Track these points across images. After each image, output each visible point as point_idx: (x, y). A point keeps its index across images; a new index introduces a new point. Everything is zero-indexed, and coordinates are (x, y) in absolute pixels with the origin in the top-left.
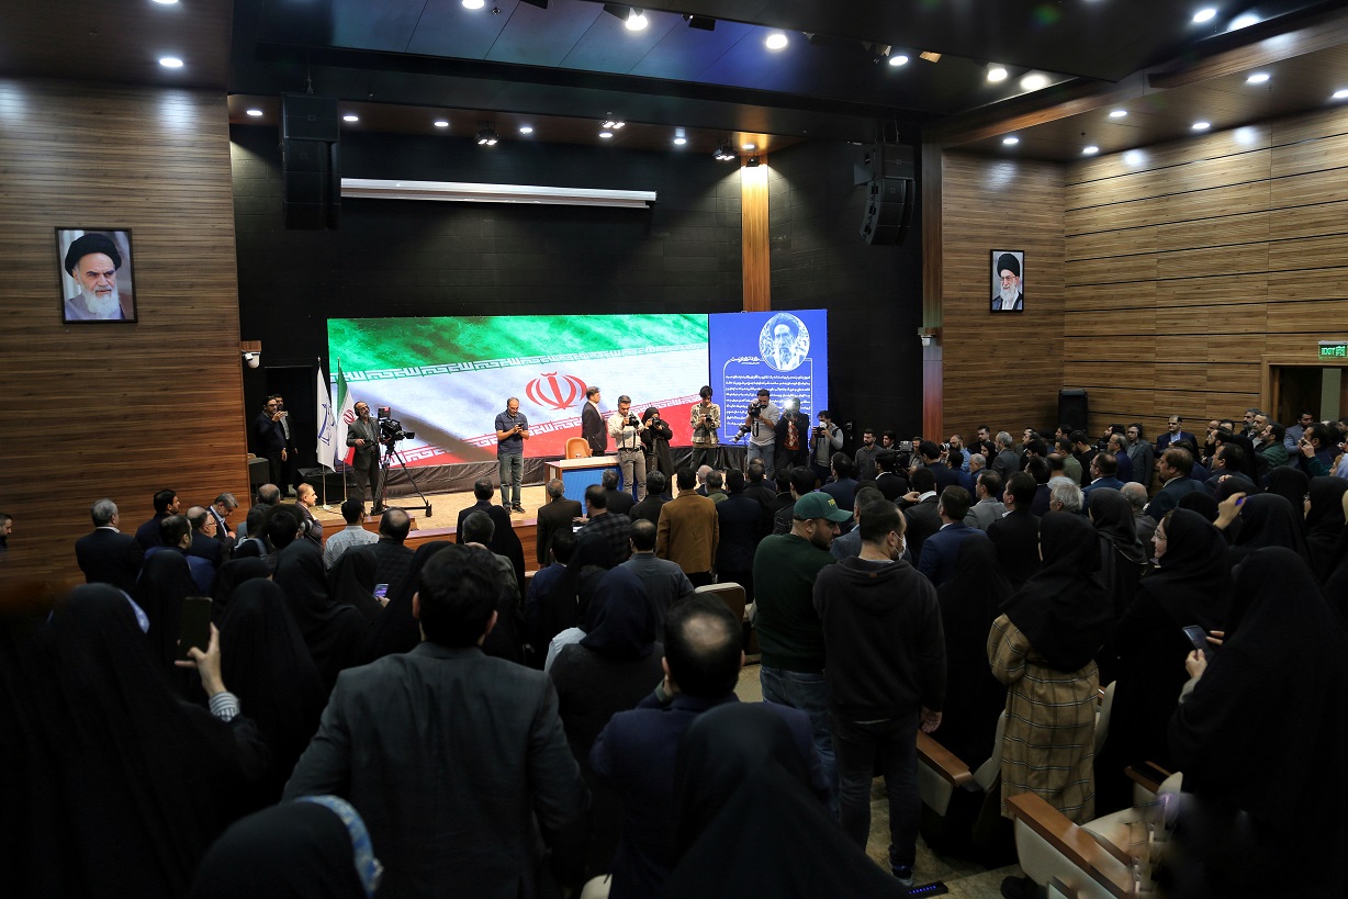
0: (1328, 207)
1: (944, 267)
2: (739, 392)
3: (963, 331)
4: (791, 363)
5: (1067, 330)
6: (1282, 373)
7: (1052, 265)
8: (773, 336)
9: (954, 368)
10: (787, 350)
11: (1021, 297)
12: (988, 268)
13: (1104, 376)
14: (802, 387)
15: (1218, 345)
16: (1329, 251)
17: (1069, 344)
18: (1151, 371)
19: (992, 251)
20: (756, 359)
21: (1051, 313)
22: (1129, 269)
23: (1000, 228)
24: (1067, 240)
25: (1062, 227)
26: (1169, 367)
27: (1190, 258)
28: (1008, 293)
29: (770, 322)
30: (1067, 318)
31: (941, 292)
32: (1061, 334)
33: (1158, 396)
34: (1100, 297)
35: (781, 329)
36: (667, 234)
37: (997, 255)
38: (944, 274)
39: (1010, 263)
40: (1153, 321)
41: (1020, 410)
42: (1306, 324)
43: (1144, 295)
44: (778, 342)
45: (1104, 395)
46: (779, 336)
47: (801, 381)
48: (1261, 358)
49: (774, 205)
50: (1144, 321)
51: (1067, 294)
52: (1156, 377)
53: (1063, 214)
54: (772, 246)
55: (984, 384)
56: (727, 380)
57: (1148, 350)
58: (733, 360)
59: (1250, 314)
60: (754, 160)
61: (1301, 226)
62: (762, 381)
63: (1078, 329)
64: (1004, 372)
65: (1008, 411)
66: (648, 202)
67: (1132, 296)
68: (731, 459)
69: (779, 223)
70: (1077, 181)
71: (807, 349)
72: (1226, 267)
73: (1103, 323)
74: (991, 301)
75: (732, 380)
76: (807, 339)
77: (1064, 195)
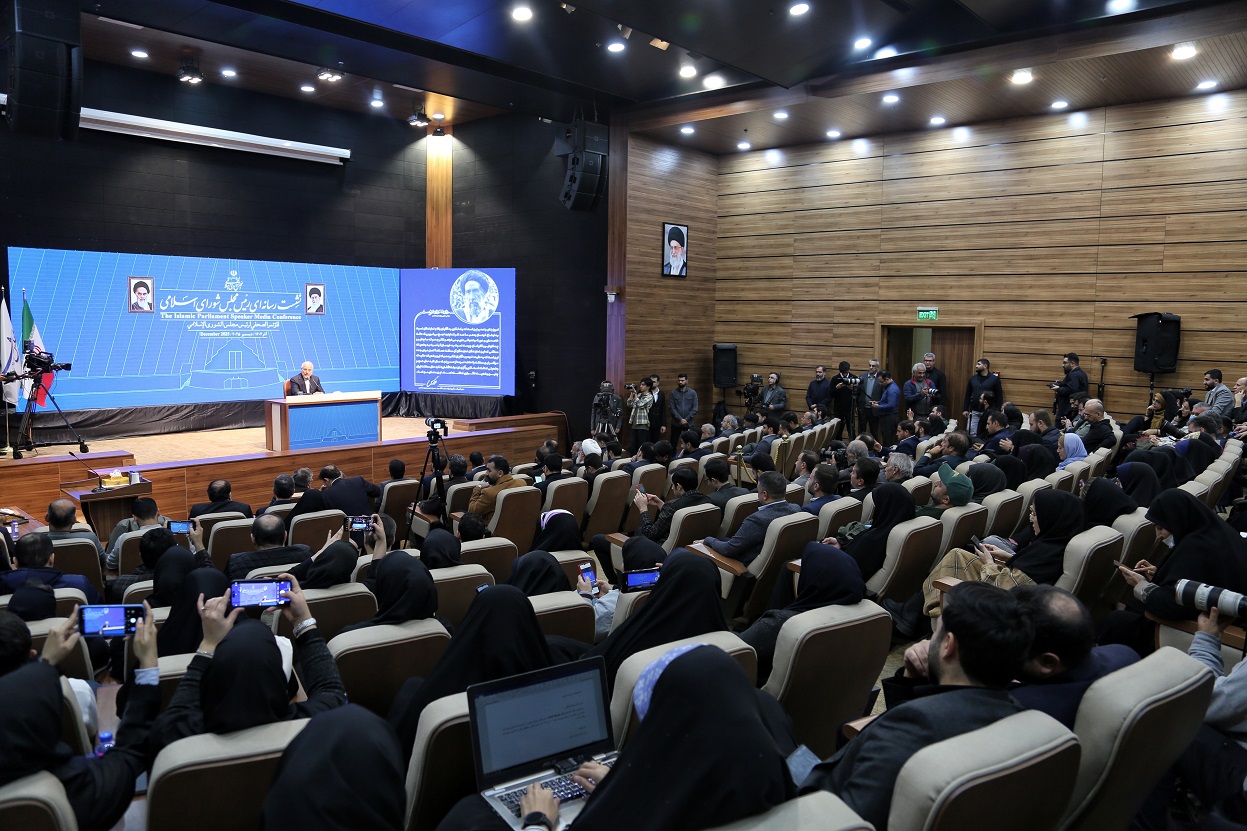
0: (923, 205)
1: (628, 234)
2: (430, 343)
3: (641, 290)
4: (481, 316)
5: (718, 295)
6: (889, 331)
7: (708, 240)
8: (463, 291)
9: (634, 322)
10: (477, 305)
11: (685, 265)
12: (661, 238)
13: (749, 333)
14: (491, 338)
15: (841, 309)
16: (924, 238)
17: (720, 307)
18: (789, 330)
19: (664, 224)
20: (447, 312)
21: (706, 280)
22: (771, 246)
23: (670, 204)
24: (719, 220)
25: (715, 209)
26: (803, 326)
27: (821, 239)
28: (676, 262)
29: (461, 278)
30: (719, 285)
31: (625, 256)
32: (713, 299)
33: (794, 350)
34: (747, 268)
35: (472, 285)
36: (359, 192)
37: (668, 228)
38: (628, 240)
39: (676, 235)
40: (790, 289)
41: (683, 361)
42: (908, 293)
43: (783, 268)
44: (468, 297)
45: (749, 350)
46: (469, 291)
47: (490, 333)
48: (875, 320)
49: (458, 173)
50: (783, 289)
51: (718, 265)
52: (793, 335)
53: (715, 199)
54: (455, 211)
55: (657, 337)
56: (417, 331)
57: (786, 313)
58: (424, 312)
59: (867, 285)
60: (439, 130)
61: (904, 219)
62: (452, 332)
63: (727, 295)
64: (672, 328)
65: (674, 361)
66: (342, 159)
67: (773, 268)
68: (422, 404)
69: (462, 192)
70: (728, 171)
71: (496, 303)
72: (848, 247)
73: (749, 289)
74: (663, 266)
75: (422, 331)
76: (497, 295)
77: (717, 182)
